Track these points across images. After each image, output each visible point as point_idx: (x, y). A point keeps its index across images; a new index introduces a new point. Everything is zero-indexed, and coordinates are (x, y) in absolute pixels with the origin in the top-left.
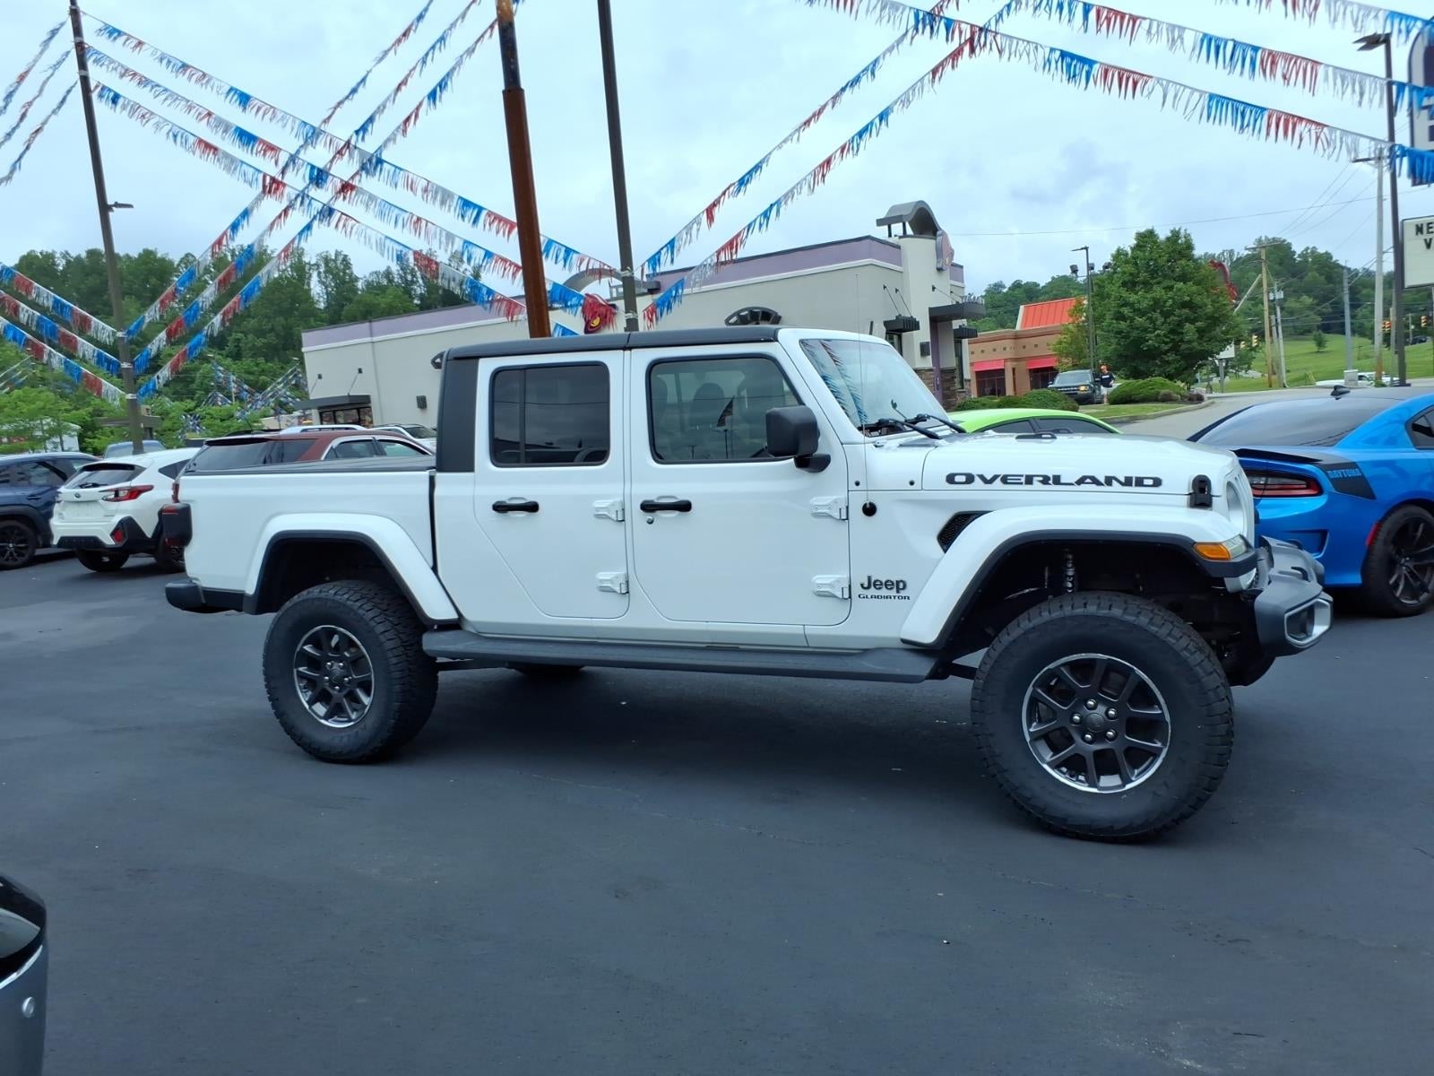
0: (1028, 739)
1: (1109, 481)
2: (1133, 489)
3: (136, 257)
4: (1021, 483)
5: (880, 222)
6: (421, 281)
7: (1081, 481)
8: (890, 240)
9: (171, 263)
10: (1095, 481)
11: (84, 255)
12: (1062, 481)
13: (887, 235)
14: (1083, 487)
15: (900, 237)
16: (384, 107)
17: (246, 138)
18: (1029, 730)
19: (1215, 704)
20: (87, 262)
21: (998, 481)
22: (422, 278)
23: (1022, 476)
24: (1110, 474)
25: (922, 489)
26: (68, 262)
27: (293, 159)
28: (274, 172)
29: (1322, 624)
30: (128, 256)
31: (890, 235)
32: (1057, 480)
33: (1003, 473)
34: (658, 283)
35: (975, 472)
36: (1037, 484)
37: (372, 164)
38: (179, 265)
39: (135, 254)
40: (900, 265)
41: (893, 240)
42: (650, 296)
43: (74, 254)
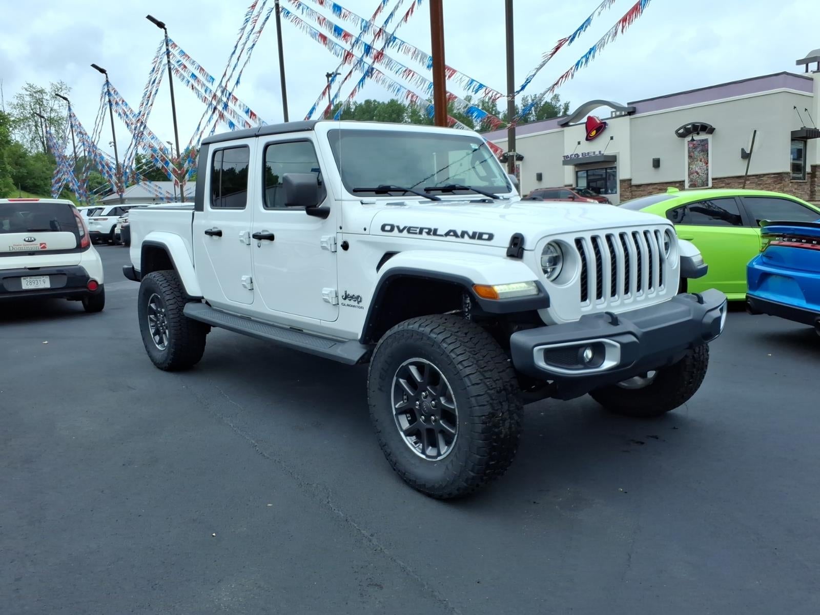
0: (394, 413)
1: (464, 234)
2: (476, 241)
3: (387, 103)
4: (416, 233)
5: (799, 62)
6: (534, 113)
7: (447, 234)
8: (806, 75)
9: (404, 106)
10: (456, 235)
11: (363, 103)
12: (438, 233)
13: (805, 71)
14: (449, 238)
15: (814, 72)
16: (398, 7)
17: (338, 31)
18: (395, 406)
19: (475, 408)
20: (364, 106)
21: (405, 231)
22: (535, 111)
23: (417, 228)
24: (465, 229)
25: (369, 234)
26: (356, 107)
27: (357, 41)
28: (348, 47)
29: (613, 360)
30: (383, 103)
31: (807, 71)
32: (435, 232)
33: (409, 225)
34: (635, 108)
35: (396, 224)
36: (424, 235)
37: (391, 39)
38: (408, 107)
39: (386, 102)
40: (812, 92)
41: (809, 74)
42: (628, 116)
43: (359, 103)
